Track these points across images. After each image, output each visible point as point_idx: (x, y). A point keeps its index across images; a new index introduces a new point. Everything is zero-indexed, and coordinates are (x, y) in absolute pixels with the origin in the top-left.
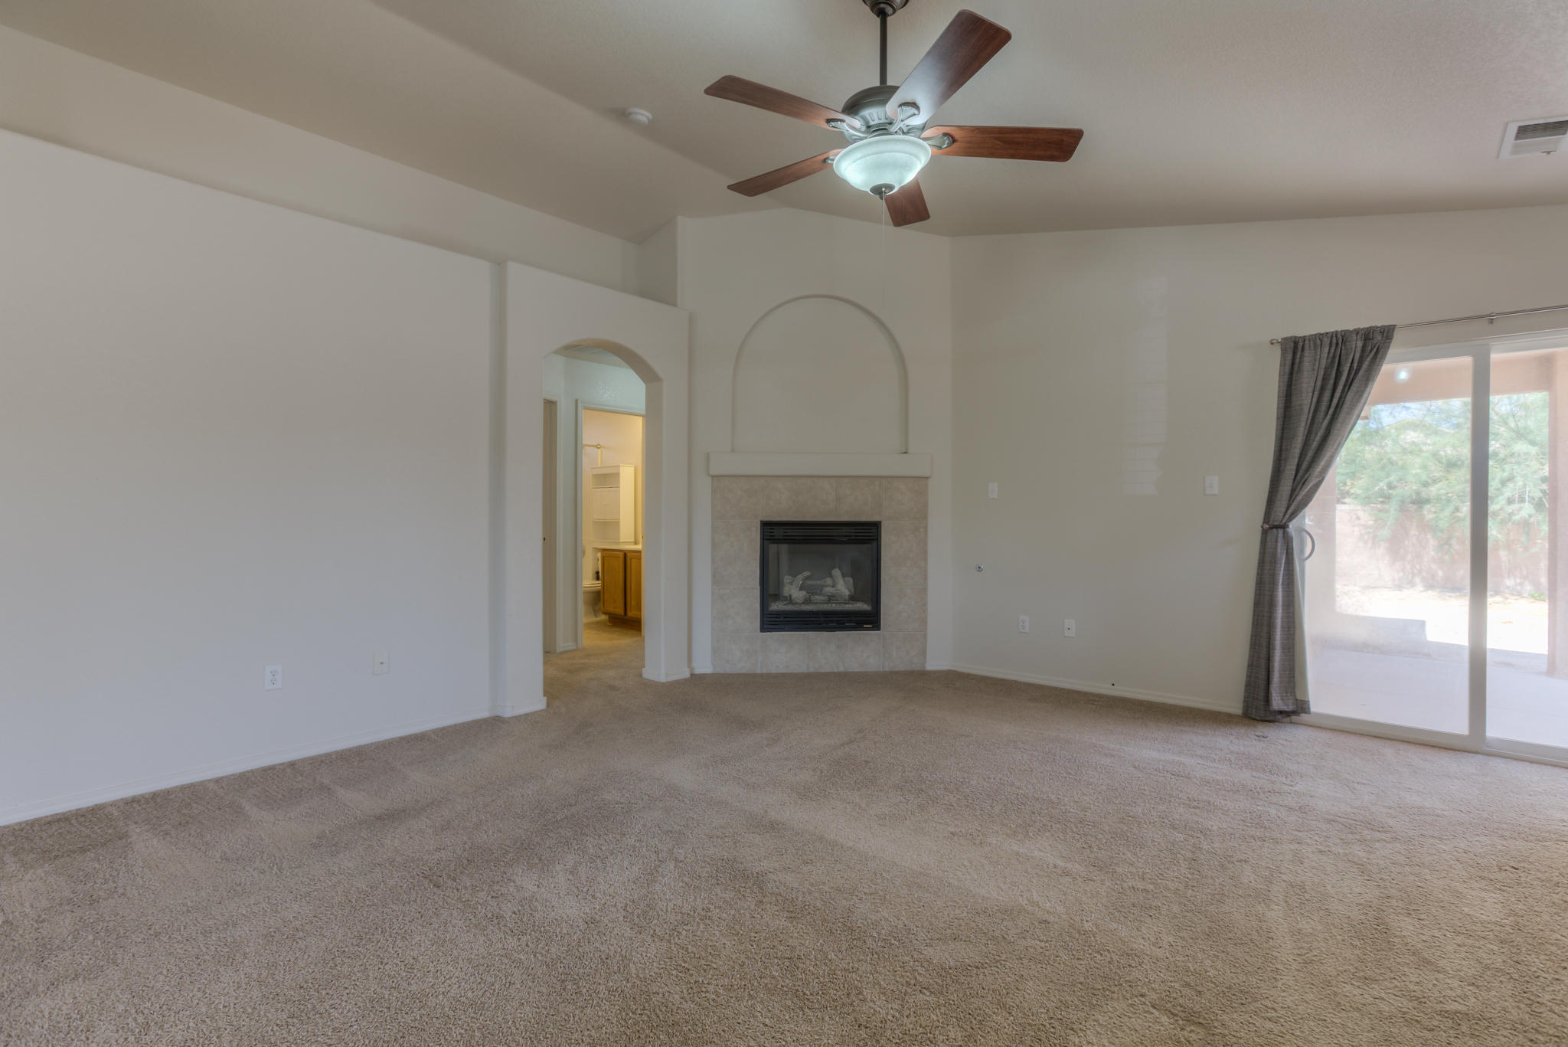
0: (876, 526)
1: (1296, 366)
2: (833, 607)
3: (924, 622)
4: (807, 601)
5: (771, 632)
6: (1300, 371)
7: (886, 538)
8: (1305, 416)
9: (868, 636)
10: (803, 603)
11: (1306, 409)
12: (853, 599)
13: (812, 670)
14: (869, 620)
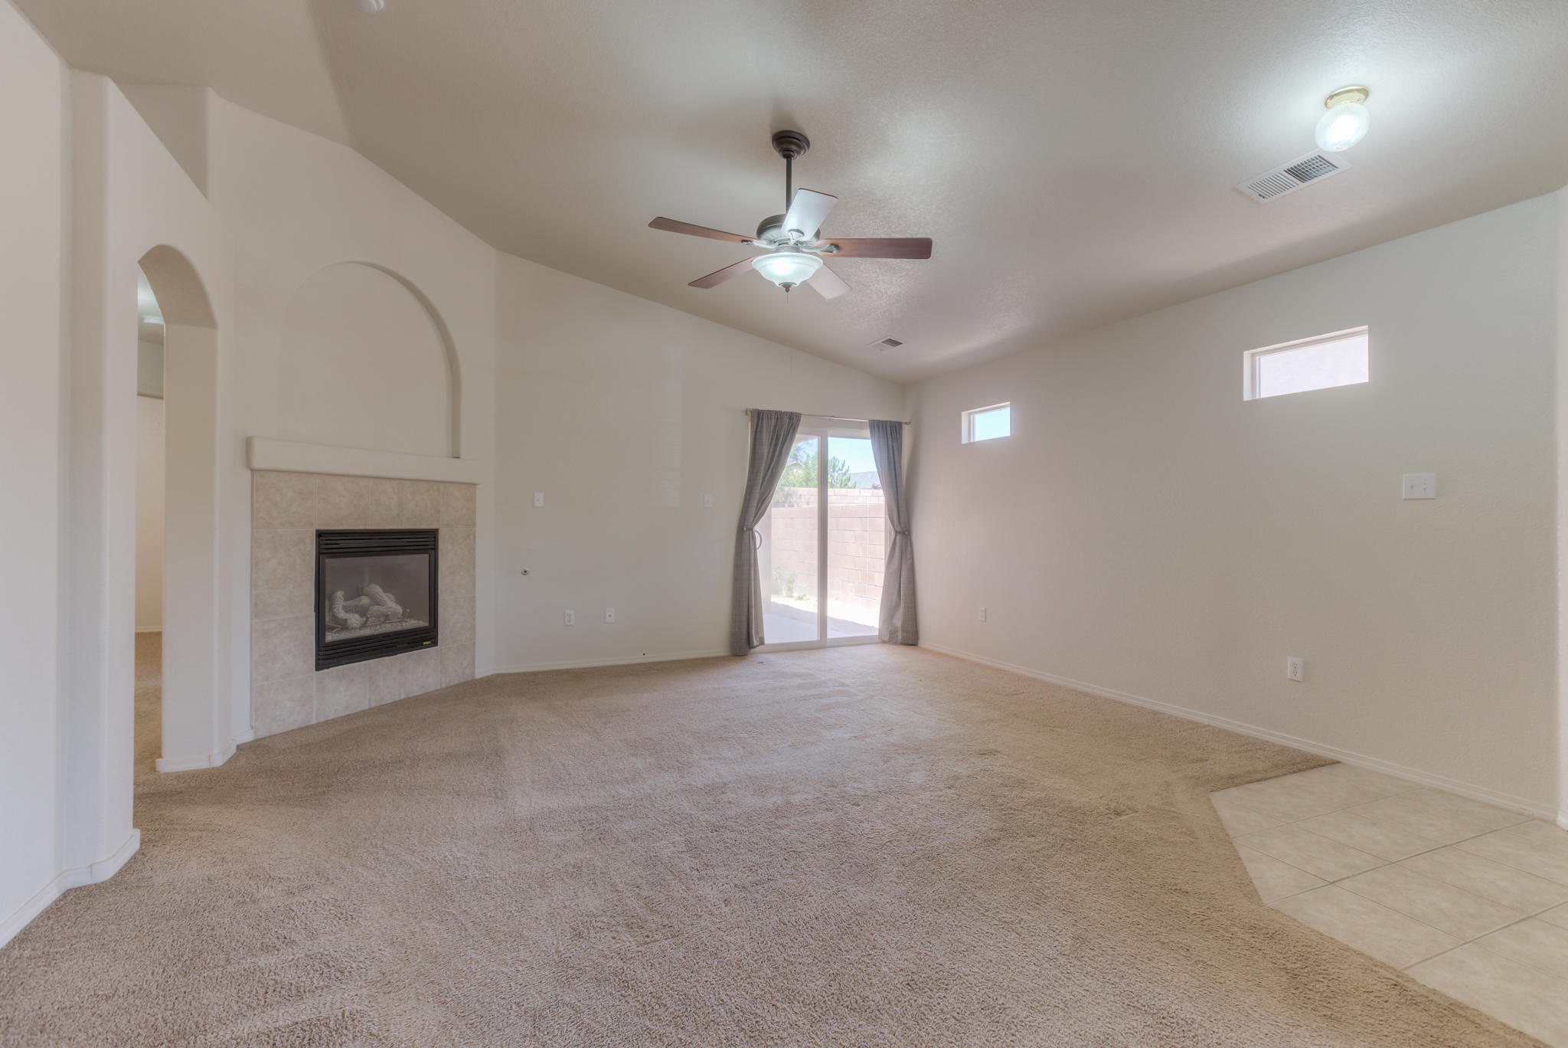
0: (433, 534)
1: (759, 429)
2: (388, 628)
3: (473, 630)
4: (364, 625)
5: (328, 668)
6: (761, 431)
7: (443, 546)
8: (764, 460)
9: (427, 653)
10: (360, 628)
11: (765, 455)
12: (406, 616)
13: (374, 704)
14: (424, 637)
